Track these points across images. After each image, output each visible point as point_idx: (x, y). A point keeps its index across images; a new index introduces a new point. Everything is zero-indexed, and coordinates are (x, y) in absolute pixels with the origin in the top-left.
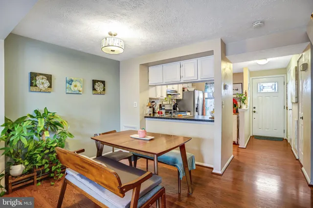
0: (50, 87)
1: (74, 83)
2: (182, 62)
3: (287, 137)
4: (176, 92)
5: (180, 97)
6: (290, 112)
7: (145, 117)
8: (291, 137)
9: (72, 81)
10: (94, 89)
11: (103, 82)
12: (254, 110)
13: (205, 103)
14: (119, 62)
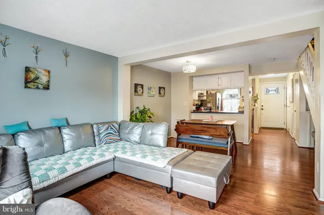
0: (143, 92)
1: (152, 90)
2: (220, 76)
3: (286, 127)
4: (202, 94)
5: (205, 98)
6: (288, 109)
7: (192, 112)
8: (289, 127)
9: (151, 88)
10: (160, 93)
11: (164, 88)
12: (262, 108)
13: (223, 103)
14: (171, 73)
